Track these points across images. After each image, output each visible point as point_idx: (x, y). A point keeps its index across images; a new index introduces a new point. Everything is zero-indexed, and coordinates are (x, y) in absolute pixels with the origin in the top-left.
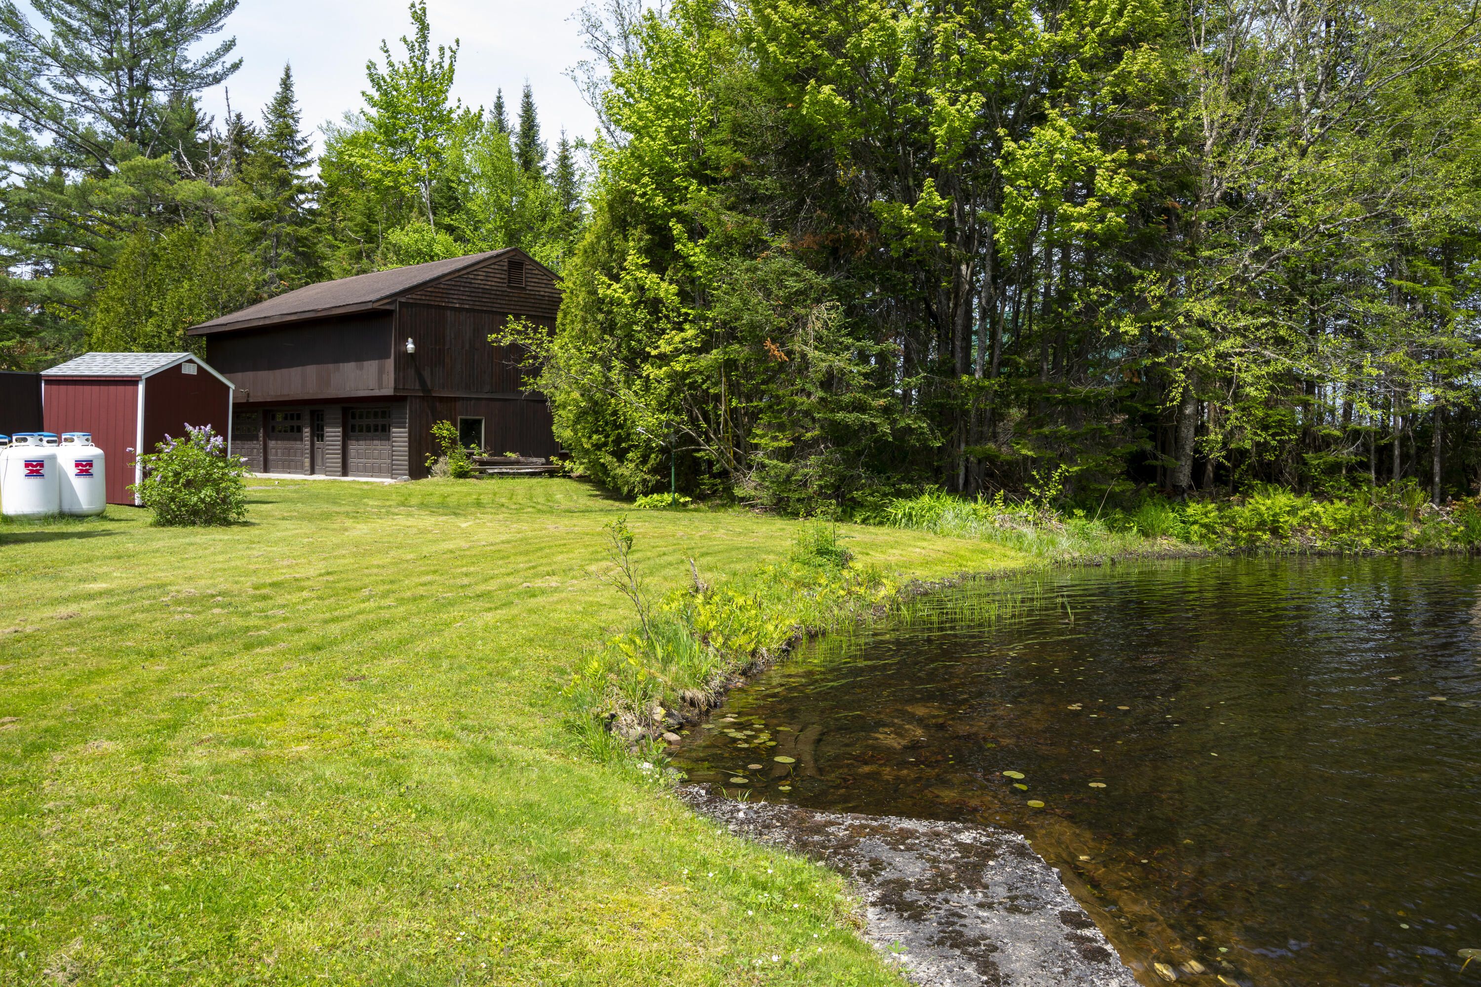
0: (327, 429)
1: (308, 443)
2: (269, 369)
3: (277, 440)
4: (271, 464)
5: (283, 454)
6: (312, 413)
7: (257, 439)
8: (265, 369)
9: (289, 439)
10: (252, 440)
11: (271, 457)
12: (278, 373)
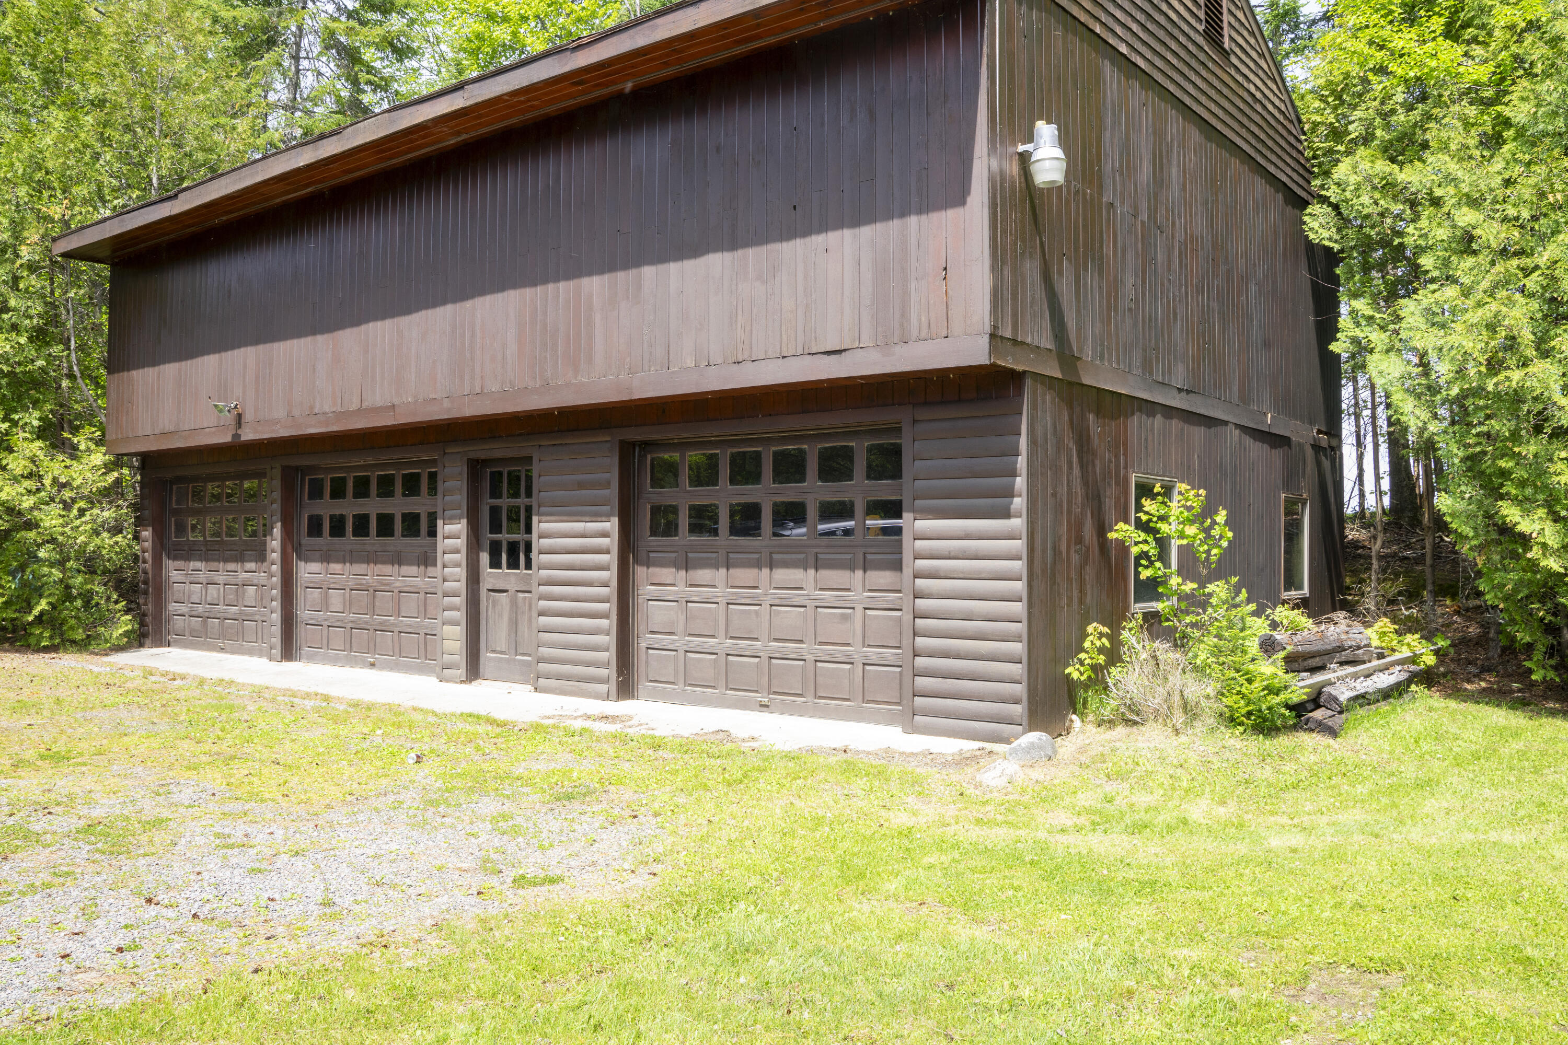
0: (540, 525)
1: (461, 572)
2: (314, 330)
3: (326, 558)
4: (301, 633)
5: (350, 605)
6: (475, 468)
7: (261, 557)
8: (299, 334)
9: (372, 558)
10: (240, 558)
11: (303, 613)
12: (348, 337)
